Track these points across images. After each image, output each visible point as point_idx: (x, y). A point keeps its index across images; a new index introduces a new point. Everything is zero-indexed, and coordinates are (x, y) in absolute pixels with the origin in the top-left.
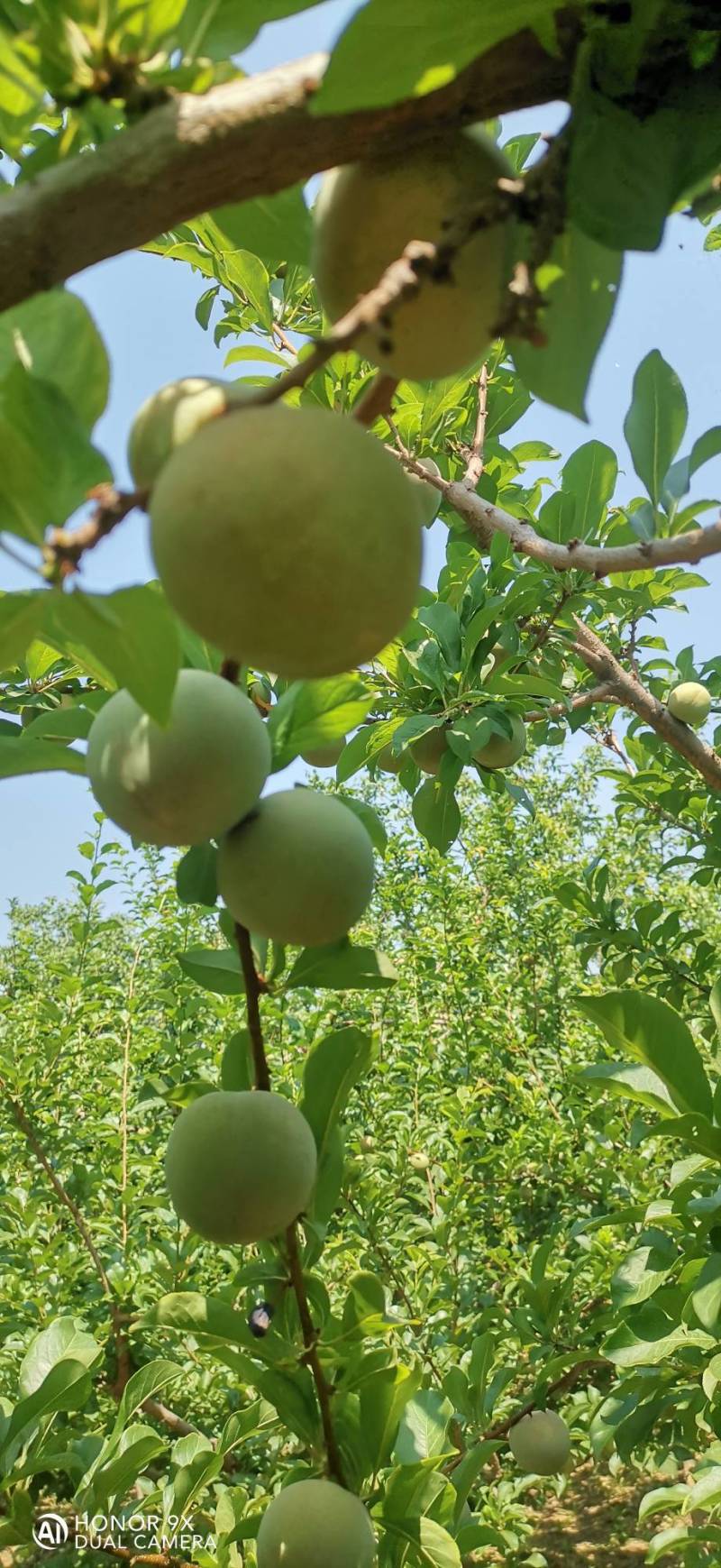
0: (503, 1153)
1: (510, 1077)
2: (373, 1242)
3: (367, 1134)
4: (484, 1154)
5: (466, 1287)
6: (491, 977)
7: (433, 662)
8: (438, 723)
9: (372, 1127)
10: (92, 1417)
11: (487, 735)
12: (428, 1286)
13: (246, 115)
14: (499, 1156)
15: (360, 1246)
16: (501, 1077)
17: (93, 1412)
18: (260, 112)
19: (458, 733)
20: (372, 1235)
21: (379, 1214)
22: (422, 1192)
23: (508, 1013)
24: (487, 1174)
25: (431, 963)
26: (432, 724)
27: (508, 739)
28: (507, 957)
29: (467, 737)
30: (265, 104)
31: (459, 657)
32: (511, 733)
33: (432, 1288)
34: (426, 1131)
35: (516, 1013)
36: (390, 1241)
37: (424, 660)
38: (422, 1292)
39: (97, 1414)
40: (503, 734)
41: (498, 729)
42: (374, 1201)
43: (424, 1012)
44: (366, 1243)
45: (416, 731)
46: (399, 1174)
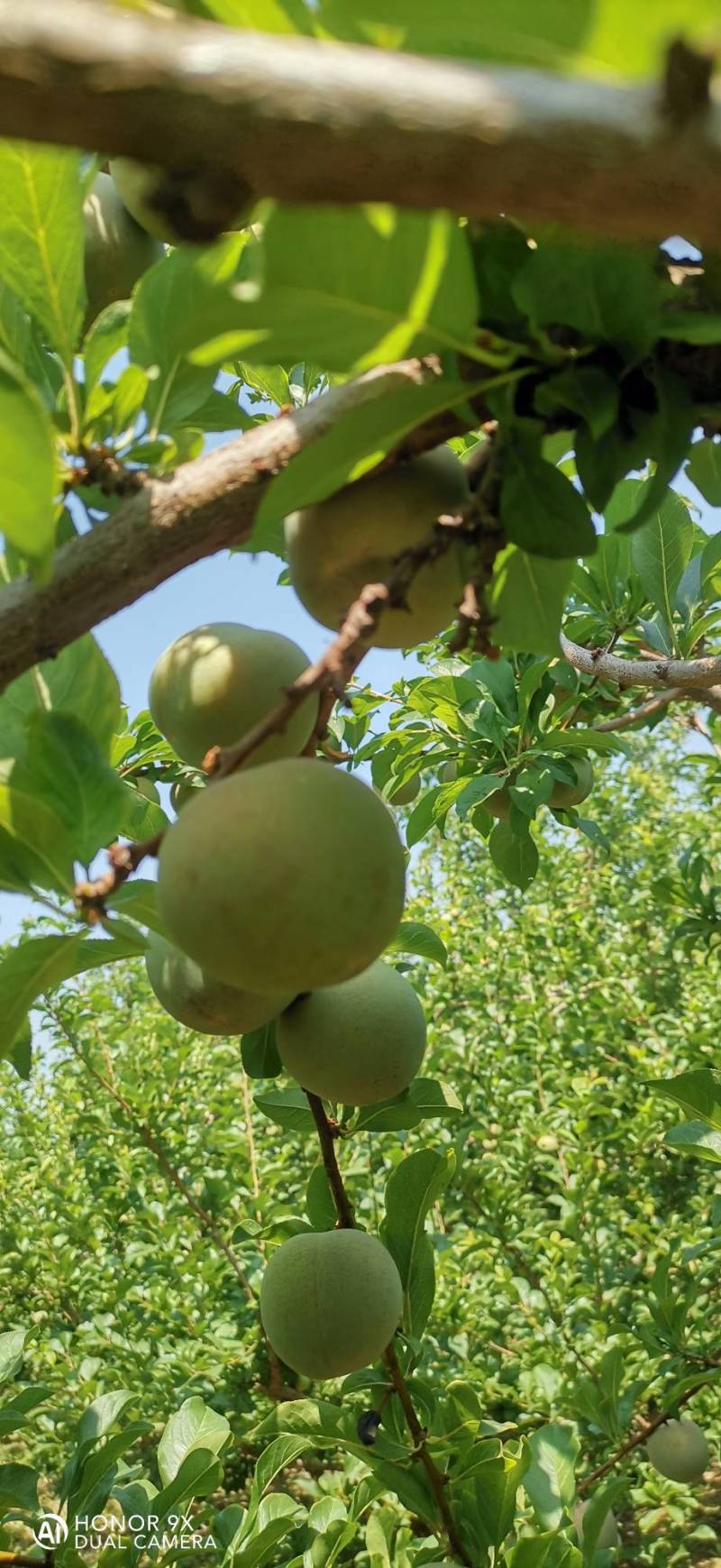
0: (632, 1126)
1: (632, 1049)
2: (504, 1241)
3: (491, 1121)
4: (613, 1130)
5: (608, 1261)
6: (602, 949)
7: (489, 720)
8: (500, 784)
9: (495, 1115)
10: (249, 1417)
11: (550, 785)
12: (564, 1276)
13: (207, 496)
14: (629, 1130)
15: (490, 1245)
16: (622, 1050)
17: (250, 1411)
18: (219, 493)
19: (522, 790)
20: (502, 1233)
21: (507, 1213)
22: (555, 1169)
23: (624, 983)
24: (618, 1149)
25: (541, 940)
26: (495, 784)
27: (573, 785)
28: (618, 925)
29: (531, 792)
30: (222, 485)
31: (516, 708)
32: (575, 779)
33: (568, 1278)
34: (548, 1118)
35: (631, 984)
36: (521, 1239)
37: (481, 720)
38: (559, 1283)
39: (255, 1412)
40: (566, 780)
41: (563, 777)
42: (500, 1201)
43: (540, 989)
44: (496, 1242)
45: (477, 794)
46: (526, 1161)
